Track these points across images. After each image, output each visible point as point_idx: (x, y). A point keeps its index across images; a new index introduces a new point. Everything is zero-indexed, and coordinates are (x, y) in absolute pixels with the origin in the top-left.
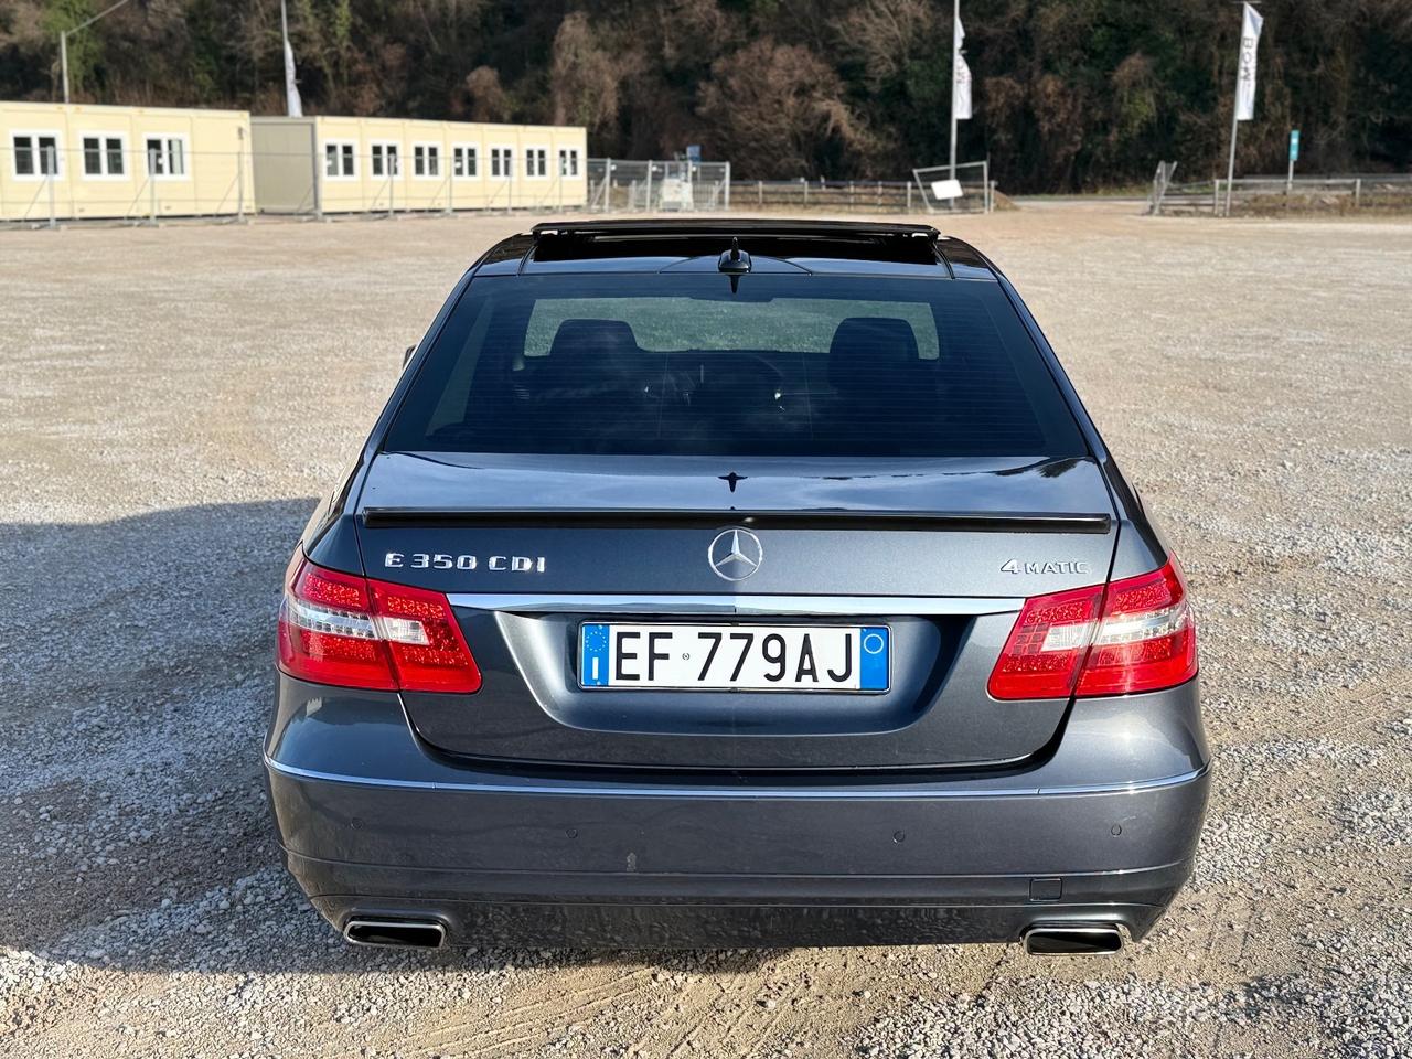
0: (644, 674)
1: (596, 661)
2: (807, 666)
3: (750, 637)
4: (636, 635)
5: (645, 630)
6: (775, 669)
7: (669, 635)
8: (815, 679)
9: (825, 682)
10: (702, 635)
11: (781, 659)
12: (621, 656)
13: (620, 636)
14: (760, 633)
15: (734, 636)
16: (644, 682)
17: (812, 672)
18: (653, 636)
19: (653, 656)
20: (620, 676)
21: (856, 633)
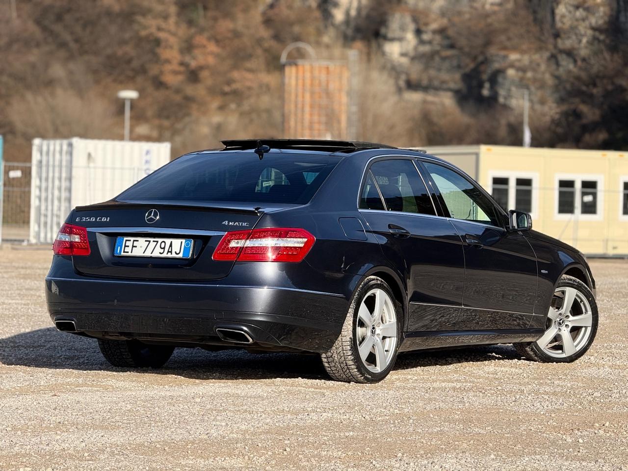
0: (130, 251)
1: (119, 247)
2: (170, 250)
3: (157, 242)
4: (130, 240)
6: (162, 251)
7: (138, 241)
8: (171, 254)
9: (174, 255)
10: (146, 241)
11: (164, 248)
12: (125, 246)
13: (126, 240)
14: (160, 240)
15: (154, 241)
16: (129, 254)
18: (134, 241)
19: (133, 246)
20: (124, 252)
21: (184, 241)
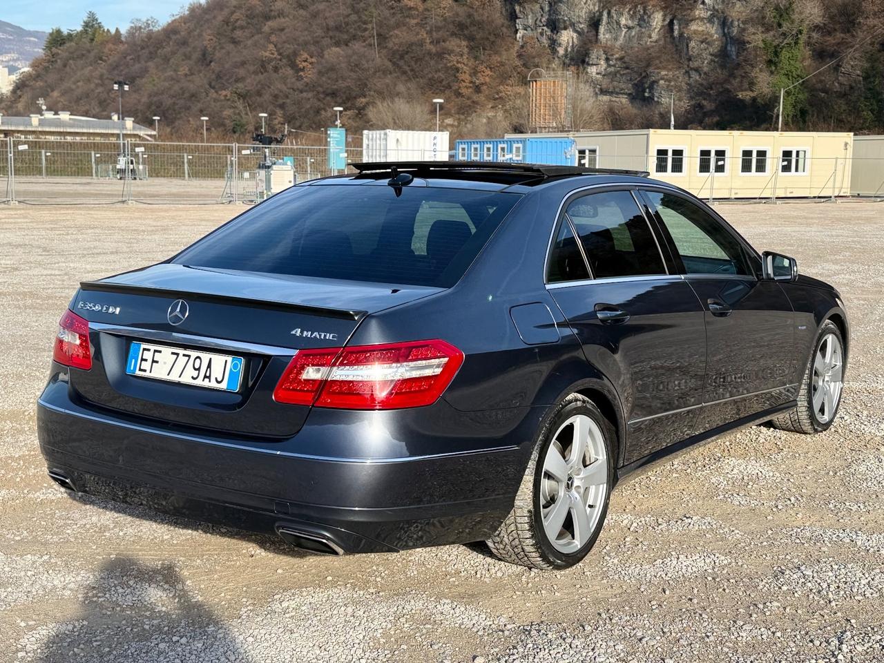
0: (148, 369)
1: (133, 361)
2: (208, 375)
3: (189, 356)
4: (149, 350)
5: (153, 347)
6: (195, 374)
7: (160, 352)
8: (210, 381)
9: (213, 384)
10: (173, 353)
11: (198, 369)
12: (143, 360)
13: (144, 349)
14: (194, 354)
15: (184, 355)
16: (147, 374)
17: (209, 377)
18: (155, 351)
19: (154, 361)
20: (140, 370)
21: (229, 359)
